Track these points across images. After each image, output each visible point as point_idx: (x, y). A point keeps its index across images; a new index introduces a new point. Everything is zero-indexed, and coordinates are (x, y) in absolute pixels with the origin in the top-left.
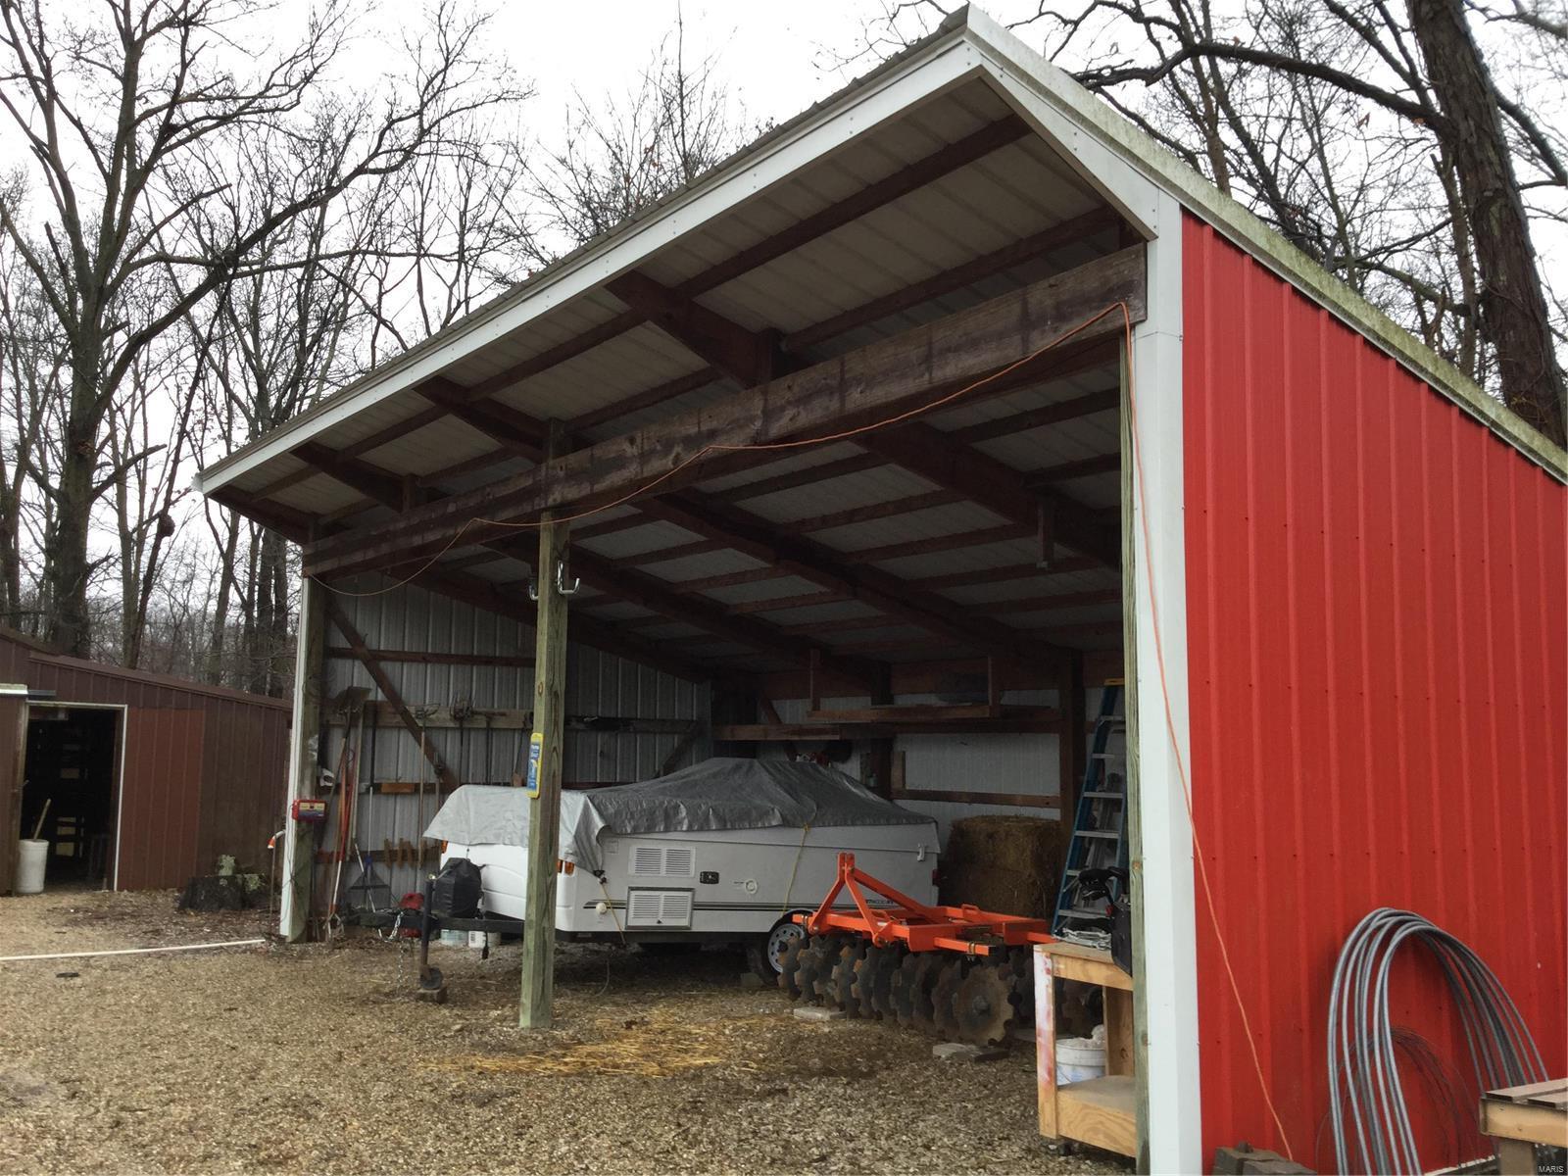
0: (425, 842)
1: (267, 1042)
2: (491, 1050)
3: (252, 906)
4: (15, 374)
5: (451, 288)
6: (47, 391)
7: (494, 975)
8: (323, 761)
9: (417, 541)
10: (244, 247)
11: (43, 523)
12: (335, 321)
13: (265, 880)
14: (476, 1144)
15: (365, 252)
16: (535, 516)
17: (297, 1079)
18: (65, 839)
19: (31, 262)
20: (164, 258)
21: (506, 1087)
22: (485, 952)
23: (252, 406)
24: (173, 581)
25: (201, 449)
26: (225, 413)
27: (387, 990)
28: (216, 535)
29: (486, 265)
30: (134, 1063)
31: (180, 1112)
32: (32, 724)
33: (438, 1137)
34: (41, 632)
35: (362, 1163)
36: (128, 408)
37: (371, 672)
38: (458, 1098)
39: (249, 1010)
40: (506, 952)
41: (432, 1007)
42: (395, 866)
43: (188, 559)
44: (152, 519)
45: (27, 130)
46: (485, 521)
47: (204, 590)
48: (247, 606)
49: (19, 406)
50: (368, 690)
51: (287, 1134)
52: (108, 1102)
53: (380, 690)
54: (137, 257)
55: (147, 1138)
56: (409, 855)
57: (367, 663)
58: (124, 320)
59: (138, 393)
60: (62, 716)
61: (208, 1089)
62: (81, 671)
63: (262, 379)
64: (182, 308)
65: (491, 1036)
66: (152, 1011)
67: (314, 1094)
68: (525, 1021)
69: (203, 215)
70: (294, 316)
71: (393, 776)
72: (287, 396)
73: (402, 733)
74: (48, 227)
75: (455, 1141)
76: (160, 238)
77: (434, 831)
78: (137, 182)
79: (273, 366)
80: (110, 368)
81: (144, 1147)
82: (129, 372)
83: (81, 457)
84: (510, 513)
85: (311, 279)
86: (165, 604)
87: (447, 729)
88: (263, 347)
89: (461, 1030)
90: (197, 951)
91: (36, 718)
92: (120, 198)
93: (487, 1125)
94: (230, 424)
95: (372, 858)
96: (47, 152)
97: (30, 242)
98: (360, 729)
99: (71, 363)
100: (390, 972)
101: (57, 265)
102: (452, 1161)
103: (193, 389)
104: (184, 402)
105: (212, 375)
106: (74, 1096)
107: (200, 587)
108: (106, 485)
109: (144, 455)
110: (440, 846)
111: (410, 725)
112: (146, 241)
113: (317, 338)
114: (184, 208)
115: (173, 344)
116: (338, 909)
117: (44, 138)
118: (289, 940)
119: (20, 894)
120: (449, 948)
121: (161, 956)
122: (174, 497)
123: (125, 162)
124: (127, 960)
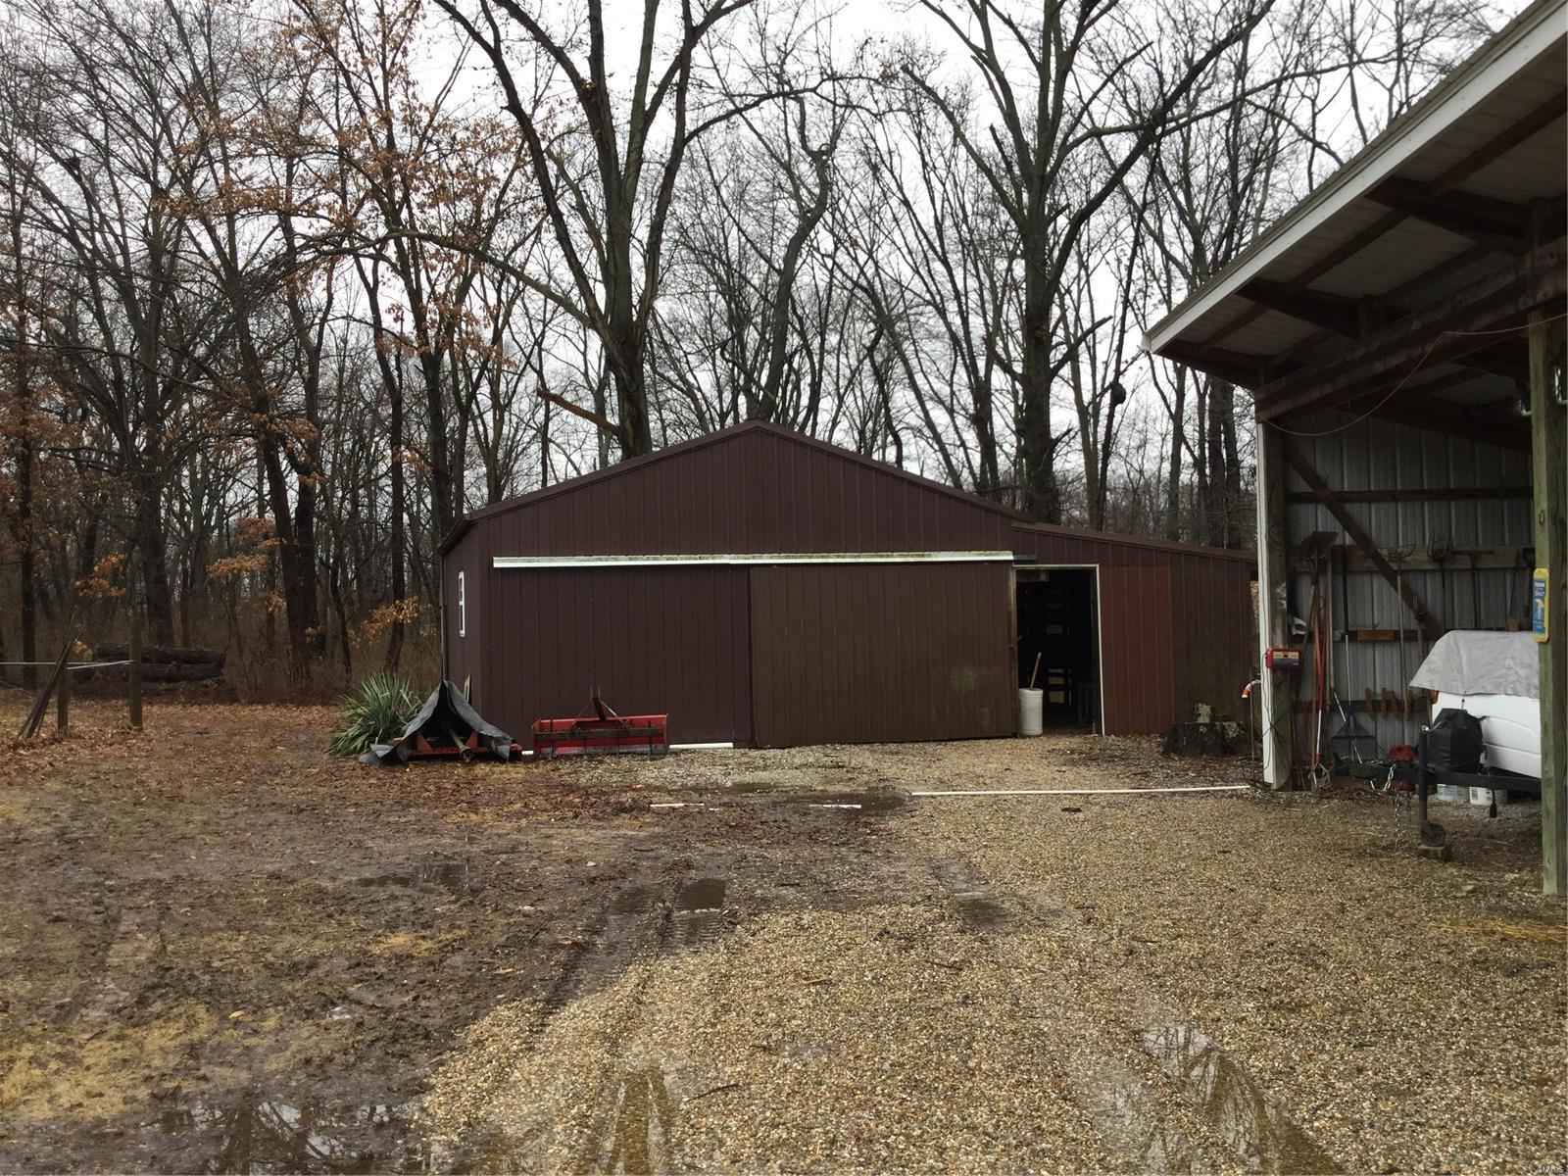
0: (1411, 691)
1: (1265, 887)
2: (1514, 916)
3: (1233, 753)
4: (978, 276)
5: (1390, 90)
6: (1005, 285)
7: (1505, 835)
8: (1293, 609)
9: (1379, 367)
10: (1169, 103)
11: (1011, 407)
12: (1267, 157)
13: (1244, 727)
14: (1508, 1016)
15: (1294, 76)
16: (1521, 318)
17: (1300, 926)
18: (1057, 688)
19: (982, 167)
20: (1097, 133)
21: (1536, 958)
22: (1493, 811)
23: (1189, 264)
24: (1128, 448)
25: (1143, 316)
26: (1164, 277)
27: (1384, 844)
28: (1164, 398)
29: (1428, 58)
30: (1140, 896)
31: (1189, 948)
32: (1020, 587)
33: (1462, 1004)
34: (1019, 507)
35: (1380, 1021)
36: (1074, 289)
37: (1336, 515)
38: (1481, 963)
39: (1242, 853)
40: (1515, 812)
41: (1437, 865)
42: (1380, 719)
43: (1140, 425)
44: (1104, 391)
45: (967, 41)
46: (1458, 334)
47: (1156, 453)
48: (1199, 464)
49: (983, 307)
50: (1334, 535)
51: (1297, 982)
52: (1120, 931)
53: (1347, 535)
54: (1071, 139)
55: (1160, 970)
56: (1394, 705)
57: (1331, 507)
58: (1064, 203)
59: (1083, 273)
60: (1043, 578)
61: (1212, 927)
62: (1056, 536)
63: (1197, 233)
64: (1115, 181)
65: (1510, 900)
66: (1150, 848)
67: (1319, 943)
68: (1550, 888)
69: (1128, 80)
70: (1224, 164)
71: (1369, 622)
72: (1223, 249)
73: (1375, 580)
74: (992, 129)
75: (1484, 1010)
76: (1090, 116)
77: (1422, 680)
78: (1066, 65)
79: (1207, 220)
80: (1056, 253)
81: (1158, 977)
82: (1073, 252)
83: (1038, 340)
84: (1487, 319)
85: (1238, 120)
86: (1122, 471)
87: (1425, 572)
88: (1195, 203)
89: (1474, 891)
90: (1185, 794)
91: (1024, 580)
92: (1052, 85)
93: (1520, 997)
94: (1169, 287)
95: (1354, 707)
96: (986, 58)
97: (980, 149)
98: (1330, 575)
99: (1023, 256)
100: (1384, 825)
101: (1003, 165)
102: (1482, 1032)
103: (1132, 260)
104: (1124, 273)
105: (1150, 243)
106: (1089, 921)
107: (1152, 451)
108: (1061, 364)
109: (1092, 330)
110: (1429, 697)
111: (1384, 568)
112: (1078, 120)
113: (1249, 181)
114: (1110, 78)
115: (1110, 218)
116: (1322, 759)
117: (982, 45)
118: (1275, 787)
119: (1024, 737)
120: (1448, 804)
121: (1152, 796)
122: (1123, 367)
123: (1053, 48)
124: (1121, 799)
